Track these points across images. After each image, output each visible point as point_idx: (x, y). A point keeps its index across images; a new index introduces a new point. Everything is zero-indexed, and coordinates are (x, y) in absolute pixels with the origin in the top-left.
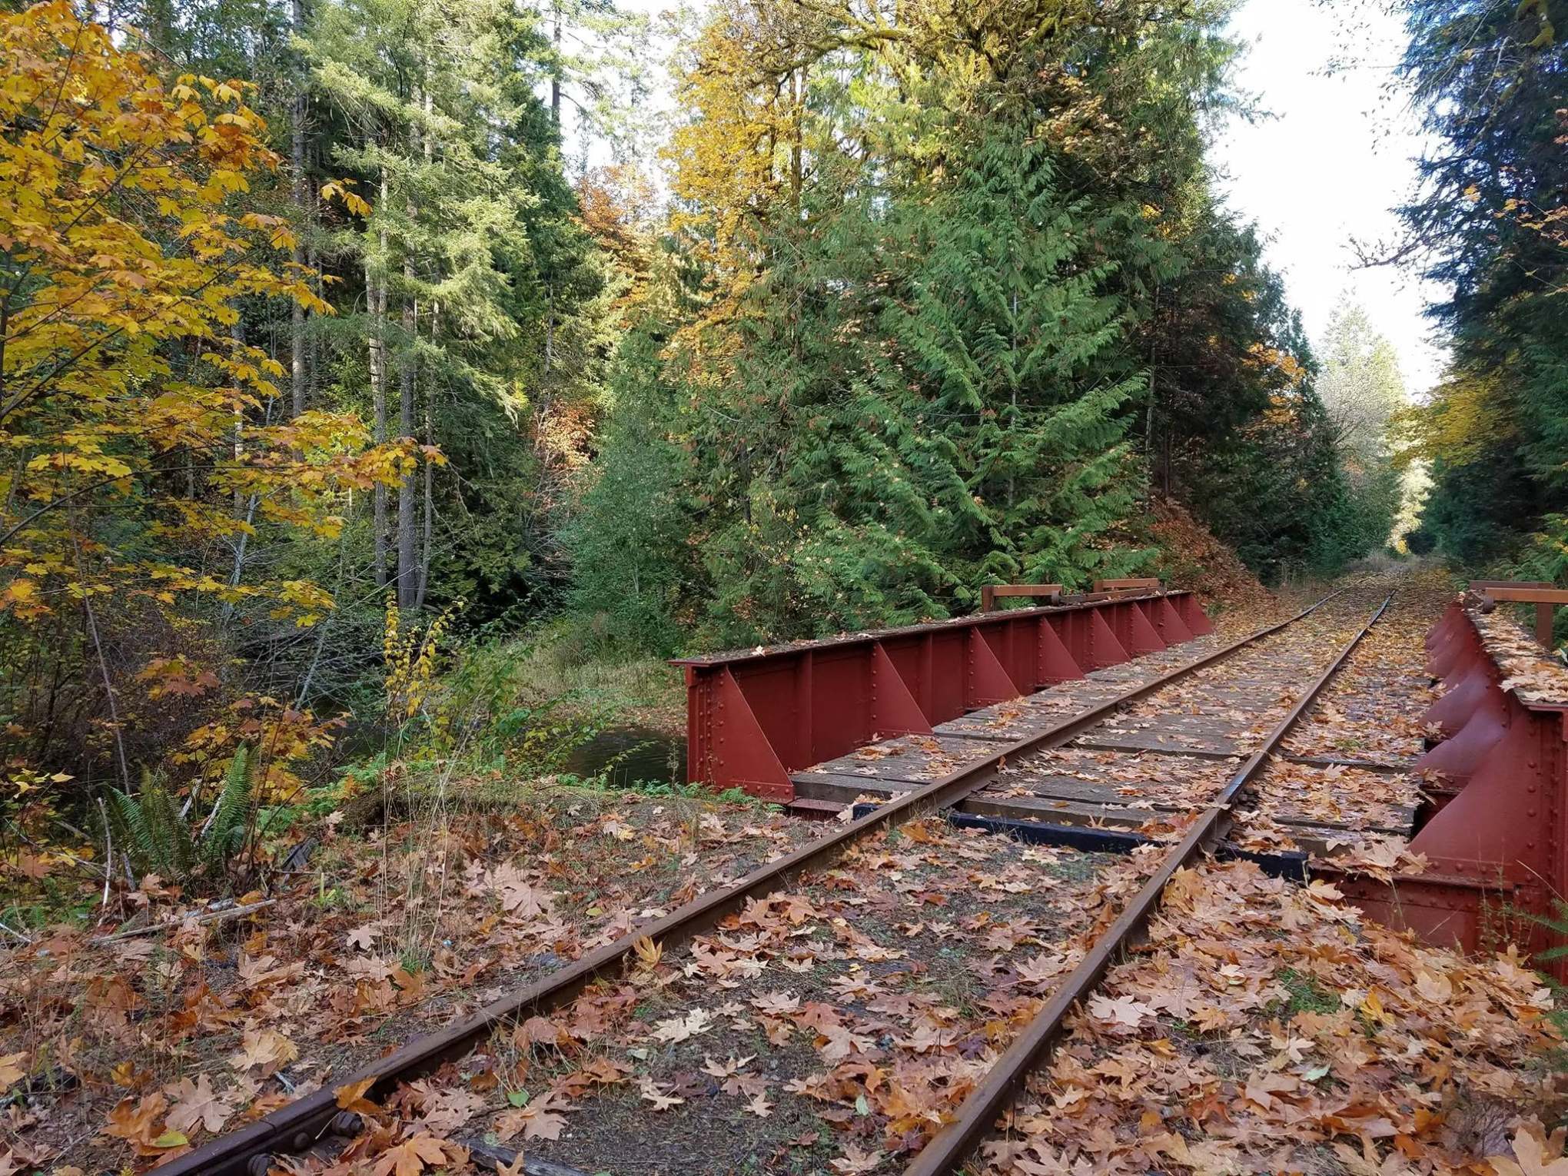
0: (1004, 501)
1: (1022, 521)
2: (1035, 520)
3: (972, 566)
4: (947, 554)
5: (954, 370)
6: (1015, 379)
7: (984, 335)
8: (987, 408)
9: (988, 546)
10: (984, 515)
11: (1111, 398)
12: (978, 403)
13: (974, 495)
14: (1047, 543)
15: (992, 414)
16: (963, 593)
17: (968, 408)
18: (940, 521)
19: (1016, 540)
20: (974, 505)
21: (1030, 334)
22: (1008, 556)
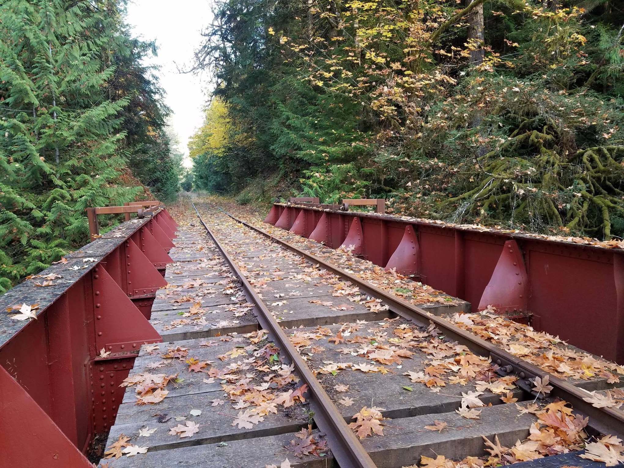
0: (54, 160)
1: (69, 172)
2: (76, 171)
3: (41, 198)
4: (24, 190)
5: (17, 81)
6: (57, 91)
7: (38, 62)
8: (41, 106)
9: (50, 185)
10: (47, 168)
11: (112, 108)
12: (36, 102)
13: (40, 156)
14: (85, 183)
15: (44, 110)
16: (37, 214)
17: (30, 104)
18: (17, 171)
19: (66, 182)
20: (40, 160)
21: (61, 69)
22: (63, 191)
